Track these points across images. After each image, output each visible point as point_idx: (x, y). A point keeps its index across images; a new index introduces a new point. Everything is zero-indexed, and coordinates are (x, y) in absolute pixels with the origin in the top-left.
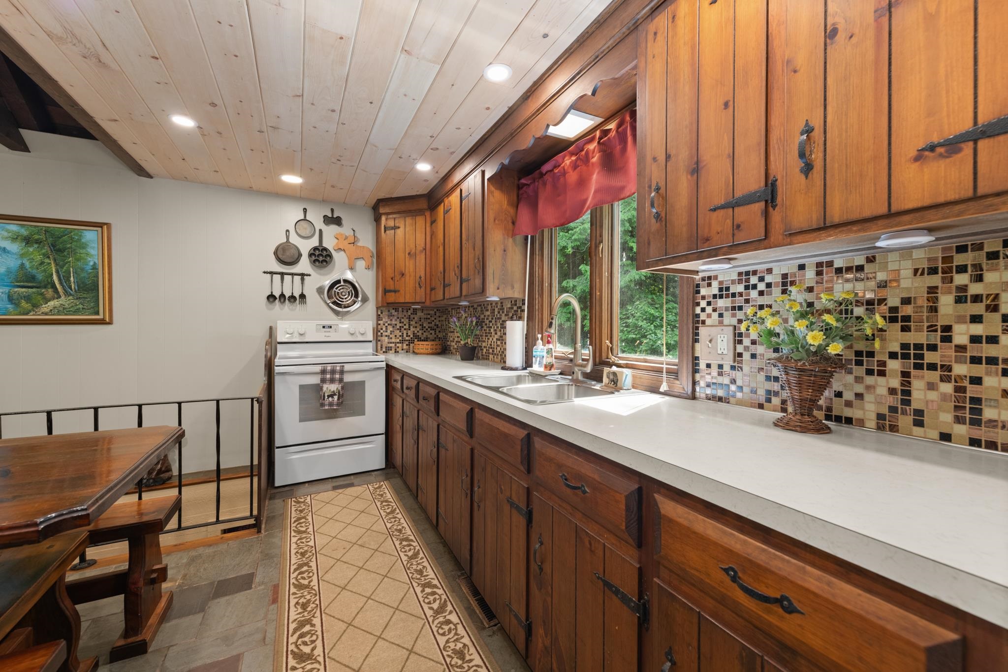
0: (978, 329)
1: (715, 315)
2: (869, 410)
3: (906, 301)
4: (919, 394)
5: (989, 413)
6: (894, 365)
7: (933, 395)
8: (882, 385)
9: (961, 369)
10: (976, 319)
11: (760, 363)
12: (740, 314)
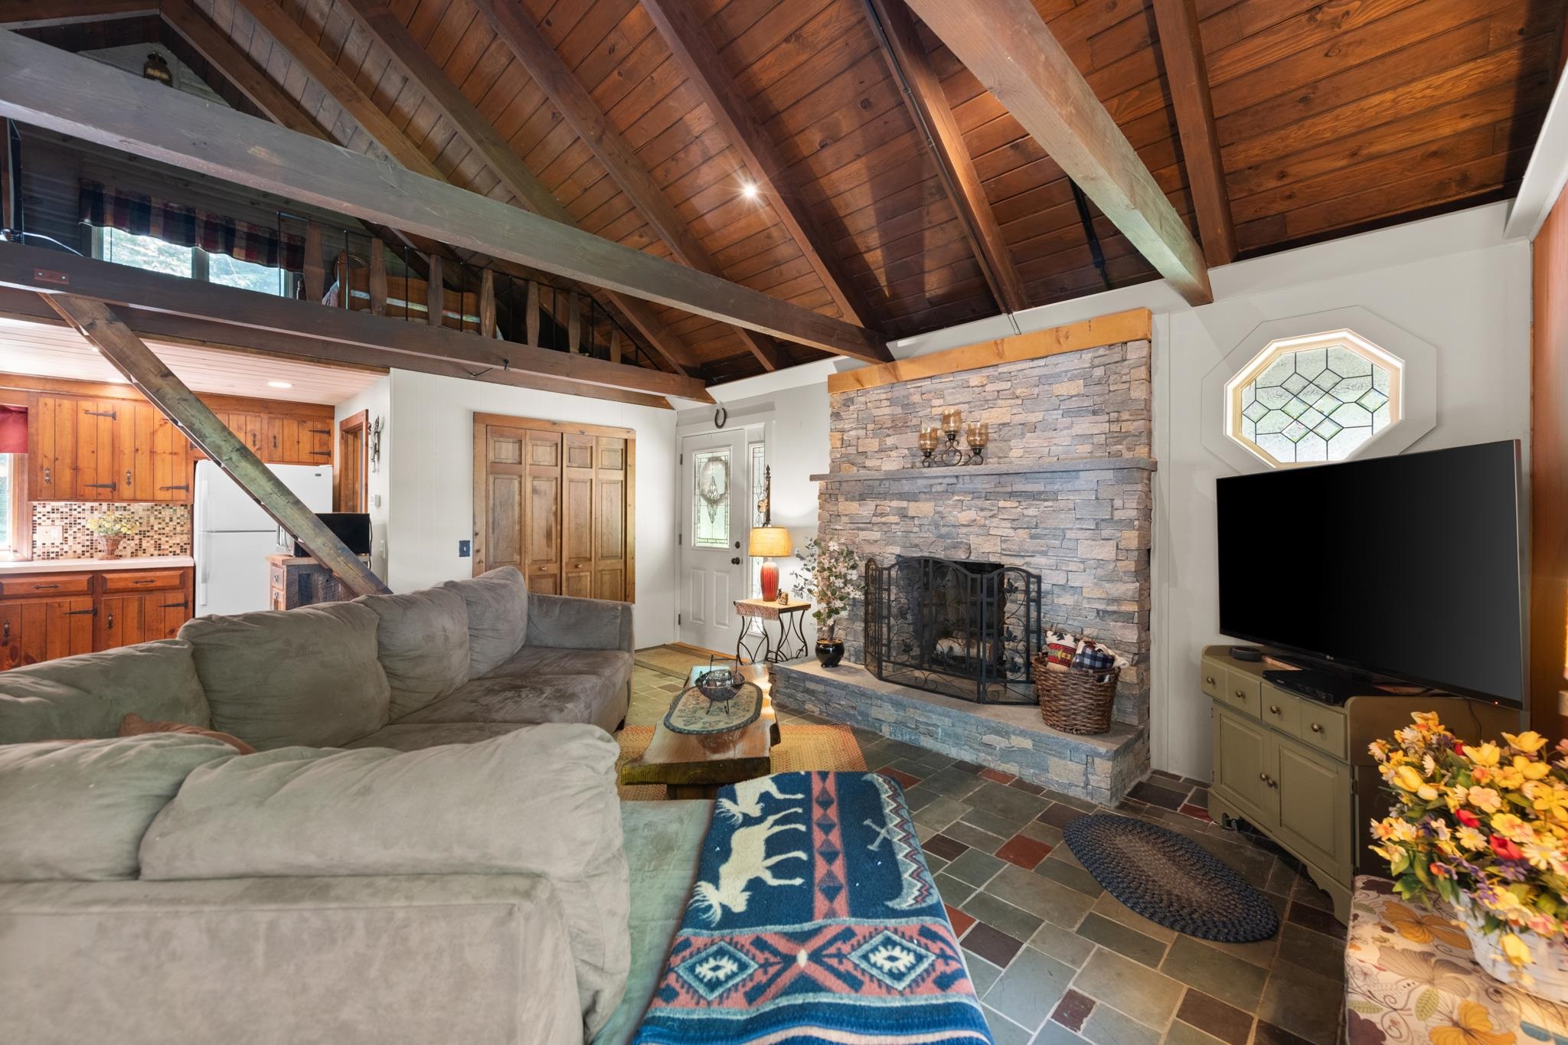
0: (160, 526)
1: (49, 521)
2: (129, 550)
3: (140, 518)
4: (145, 545)
5: (162, 547)
6: (137, 537)
7: (149, 544)
8: (132, 543)
9: (156, 537)
10: (160, 523)
11: (78, 540)
12: (67, 521)
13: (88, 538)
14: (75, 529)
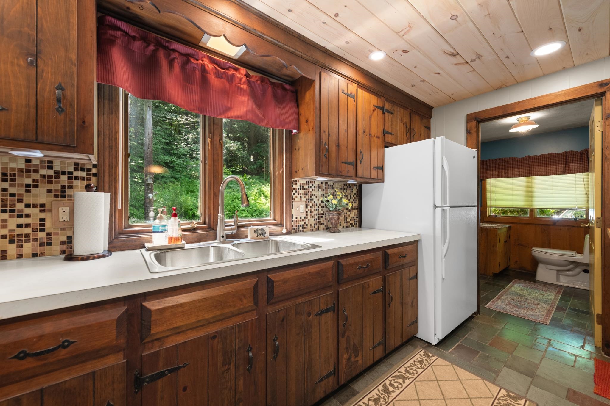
1: (299, 197)
11: (313, 215)
12: (307, 197)
13: (316, 212)
14: (311, 205)
